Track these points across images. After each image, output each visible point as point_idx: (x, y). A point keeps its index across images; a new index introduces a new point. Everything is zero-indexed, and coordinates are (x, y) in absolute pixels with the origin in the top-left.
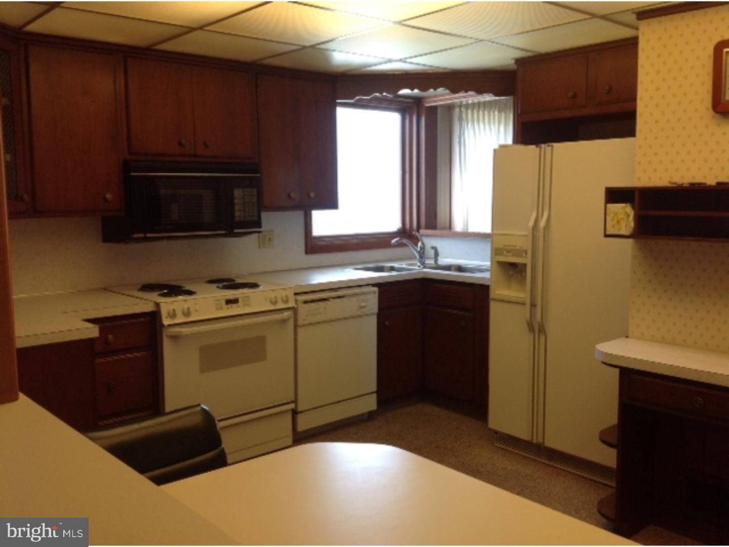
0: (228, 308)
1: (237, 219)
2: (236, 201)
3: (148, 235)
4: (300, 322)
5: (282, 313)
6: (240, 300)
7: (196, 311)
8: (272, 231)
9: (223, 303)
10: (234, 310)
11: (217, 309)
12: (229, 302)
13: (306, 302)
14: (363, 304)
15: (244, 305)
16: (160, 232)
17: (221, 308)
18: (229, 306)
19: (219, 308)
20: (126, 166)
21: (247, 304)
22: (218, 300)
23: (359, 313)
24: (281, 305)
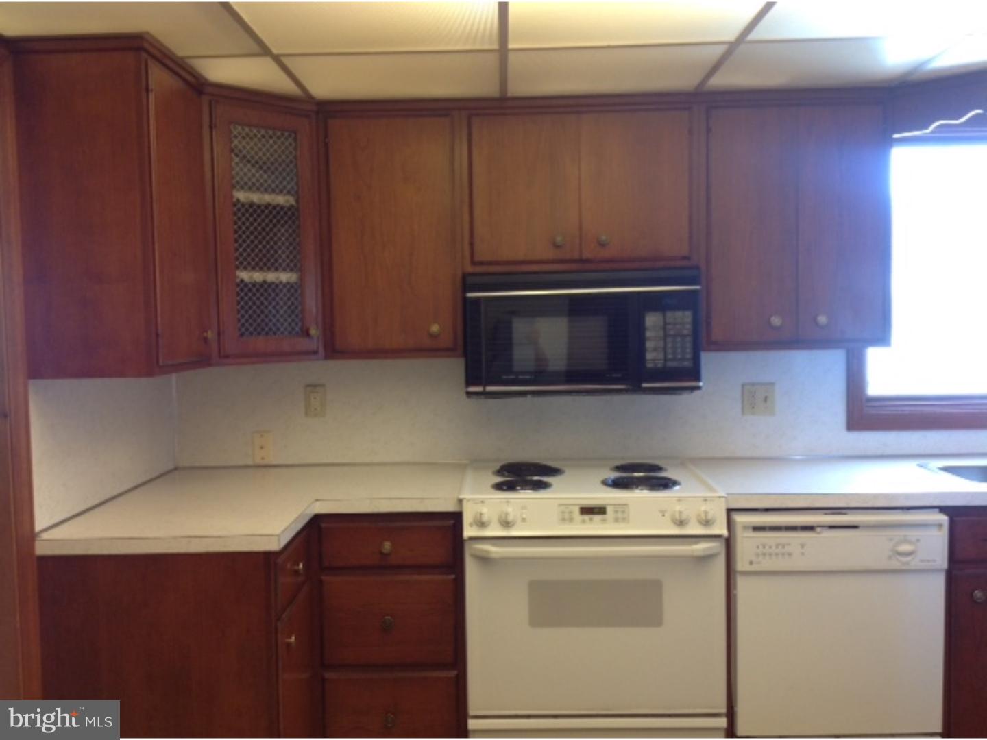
0: (583, 522)
1: (650, 365)
2: (648, 334)
3: (489, 389)
4: (741, 564)
5: (696, 543)
6: (609, 510)
7: (524, 520)
8: (772, 384)
9: (577, 510)
10: (595, 527)
11: (563, 520)
12: (587, 511)
13: (757, 528)
14: (905, 548)
15: (616, 520)
16: (513, 383)
17: (571, 520)
18: (587, 517)
19: (566, 519)
20: (467, 283)
21: (621, 519)
22: (566, 505)
23: (895, 564)
24: (694, 529)
